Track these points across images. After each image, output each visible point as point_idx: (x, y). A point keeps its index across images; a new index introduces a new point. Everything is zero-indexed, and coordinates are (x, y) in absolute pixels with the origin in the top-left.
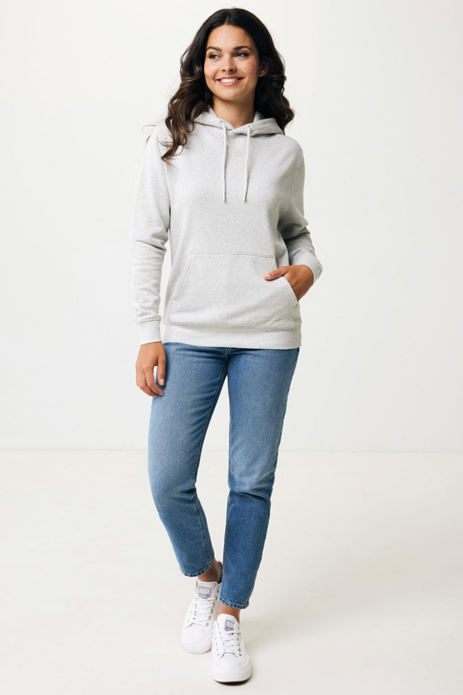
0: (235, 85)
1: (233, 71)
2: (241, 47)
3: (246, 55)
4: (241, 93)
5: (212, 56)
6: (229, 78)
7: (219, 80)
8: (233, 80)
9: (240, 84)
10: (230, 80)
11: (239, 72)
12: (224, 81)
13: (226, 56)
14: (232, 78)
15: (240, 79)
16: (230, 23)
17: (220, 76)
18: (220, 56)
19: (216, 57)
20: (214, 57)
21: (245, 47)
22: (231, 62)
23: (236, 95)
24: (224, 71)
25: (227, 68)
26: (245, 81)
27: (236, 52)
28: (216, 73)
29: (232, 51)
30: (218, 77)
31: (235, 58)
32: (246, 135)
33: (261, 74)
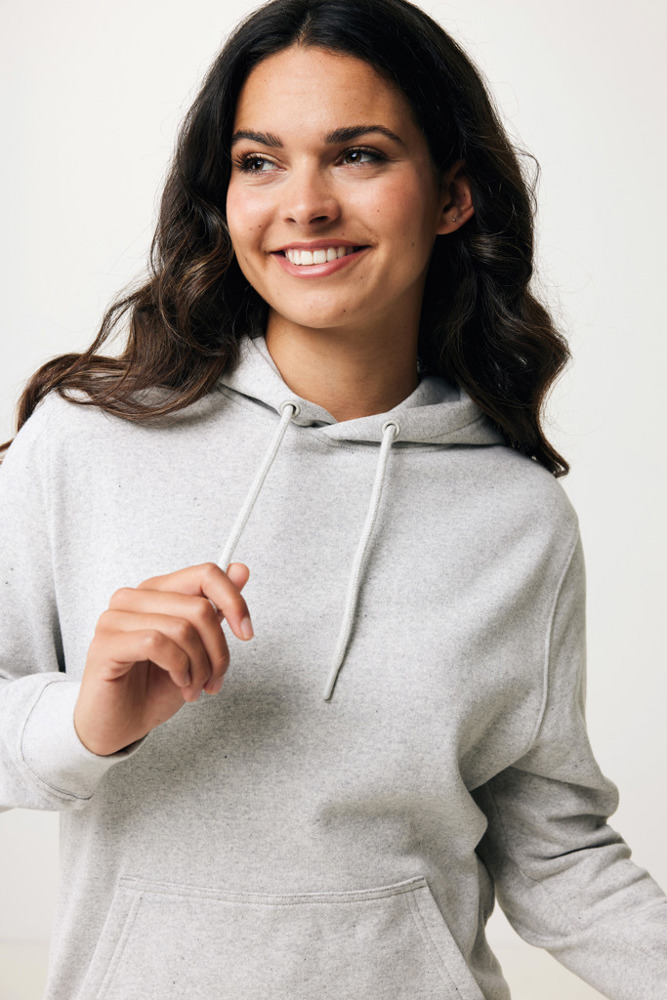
0: (335, 274)
1: (325, 223)
2: (358, 131)
3: (378, 158)
4: (363, 304)
5: (251, 163)
6: (312, 248)
7: (281, 253)
8: (331, 254)
9: (360, 269)
10: (319, 256)
11: (354, 224)
12: (295, 257)
13: (302, 165)
14: (324, 247)
15: (358, 248)
16: (315, 39)
17: (279, 237)
18: (282, 164)
19: (267, 167)
20: (258, 167)
21: (373, 129)
22: (319, 185)
23: (343, 312)
24: (291, 220)
25: (301, 209)
26: (378, 257)
27: (341, 149)
28: (266, 226)
29: (322, 144)
30: (275, 241)
31: (336, 171)
32: (377, 444)
33: (443, 223)
